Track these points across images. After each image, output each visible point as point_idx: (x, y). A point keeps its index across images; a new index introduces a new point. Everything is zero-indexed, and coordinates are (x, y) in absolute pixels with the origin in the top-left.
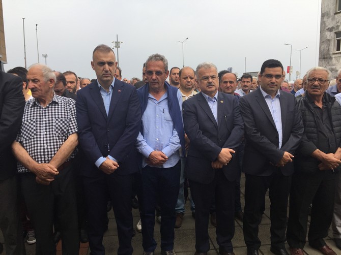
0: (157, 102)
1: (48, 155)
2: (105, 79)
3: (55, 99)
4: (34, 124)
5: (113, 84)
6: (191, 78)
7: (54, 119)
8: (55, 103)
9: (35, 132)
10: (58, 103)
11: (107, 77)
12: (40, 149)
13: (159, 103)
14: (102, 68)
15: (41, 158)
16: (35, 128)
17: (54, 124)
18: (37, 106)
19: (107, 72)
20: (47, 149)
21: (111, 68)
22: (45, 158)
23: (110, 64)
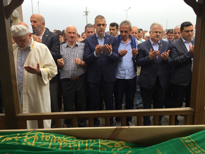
0: (125, 45)
1: (75, 70)
2: (101, 33)
3: (77, 43)
4: (68, 56)
5: (104, 36)
6: (136, 33)
7: (77, 53)
8: (77, 45)
9: (69, 60)
10: (78, 46)
11: (102, 32)
12: (71, 68)
13: (127, 45)
14: (99, 27)
15: (72, 72)
16: (68, 58)
17: (77, 56)
18: (69, 47)
19: (102, 29)
20: (74, 68)
21: (104, 27)
22: (73, 72)
23: (103, 25)
